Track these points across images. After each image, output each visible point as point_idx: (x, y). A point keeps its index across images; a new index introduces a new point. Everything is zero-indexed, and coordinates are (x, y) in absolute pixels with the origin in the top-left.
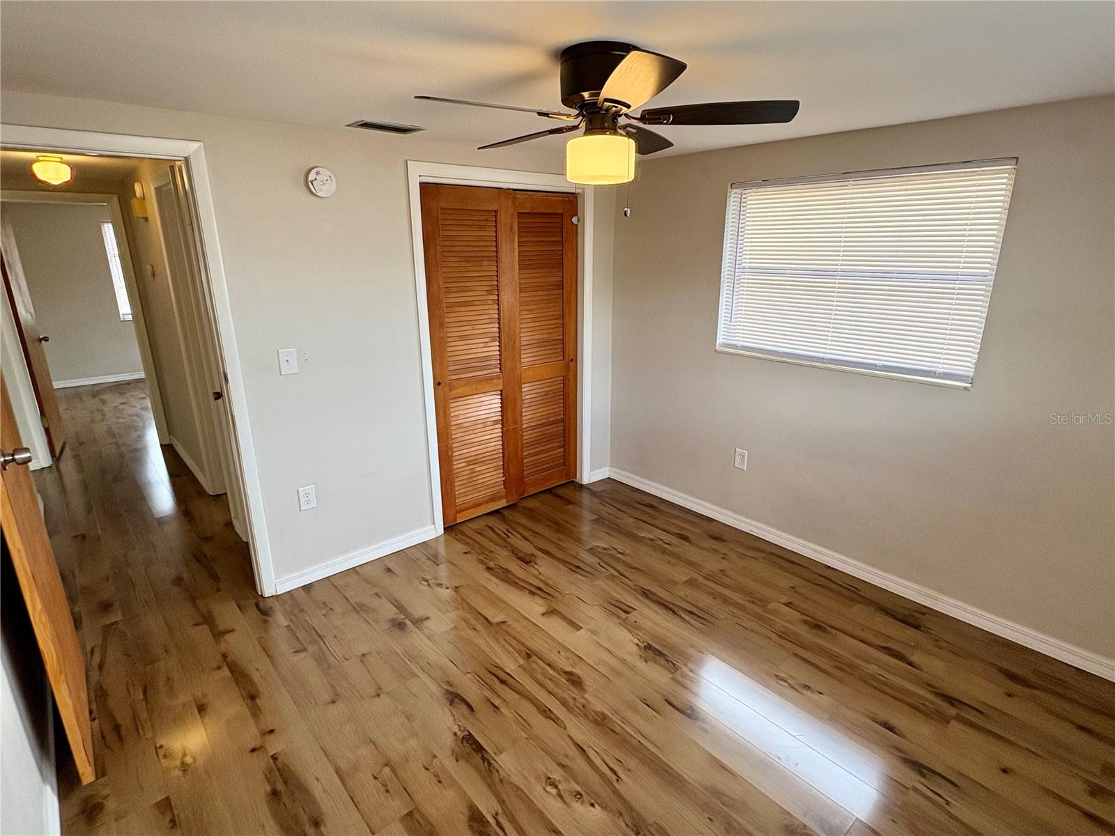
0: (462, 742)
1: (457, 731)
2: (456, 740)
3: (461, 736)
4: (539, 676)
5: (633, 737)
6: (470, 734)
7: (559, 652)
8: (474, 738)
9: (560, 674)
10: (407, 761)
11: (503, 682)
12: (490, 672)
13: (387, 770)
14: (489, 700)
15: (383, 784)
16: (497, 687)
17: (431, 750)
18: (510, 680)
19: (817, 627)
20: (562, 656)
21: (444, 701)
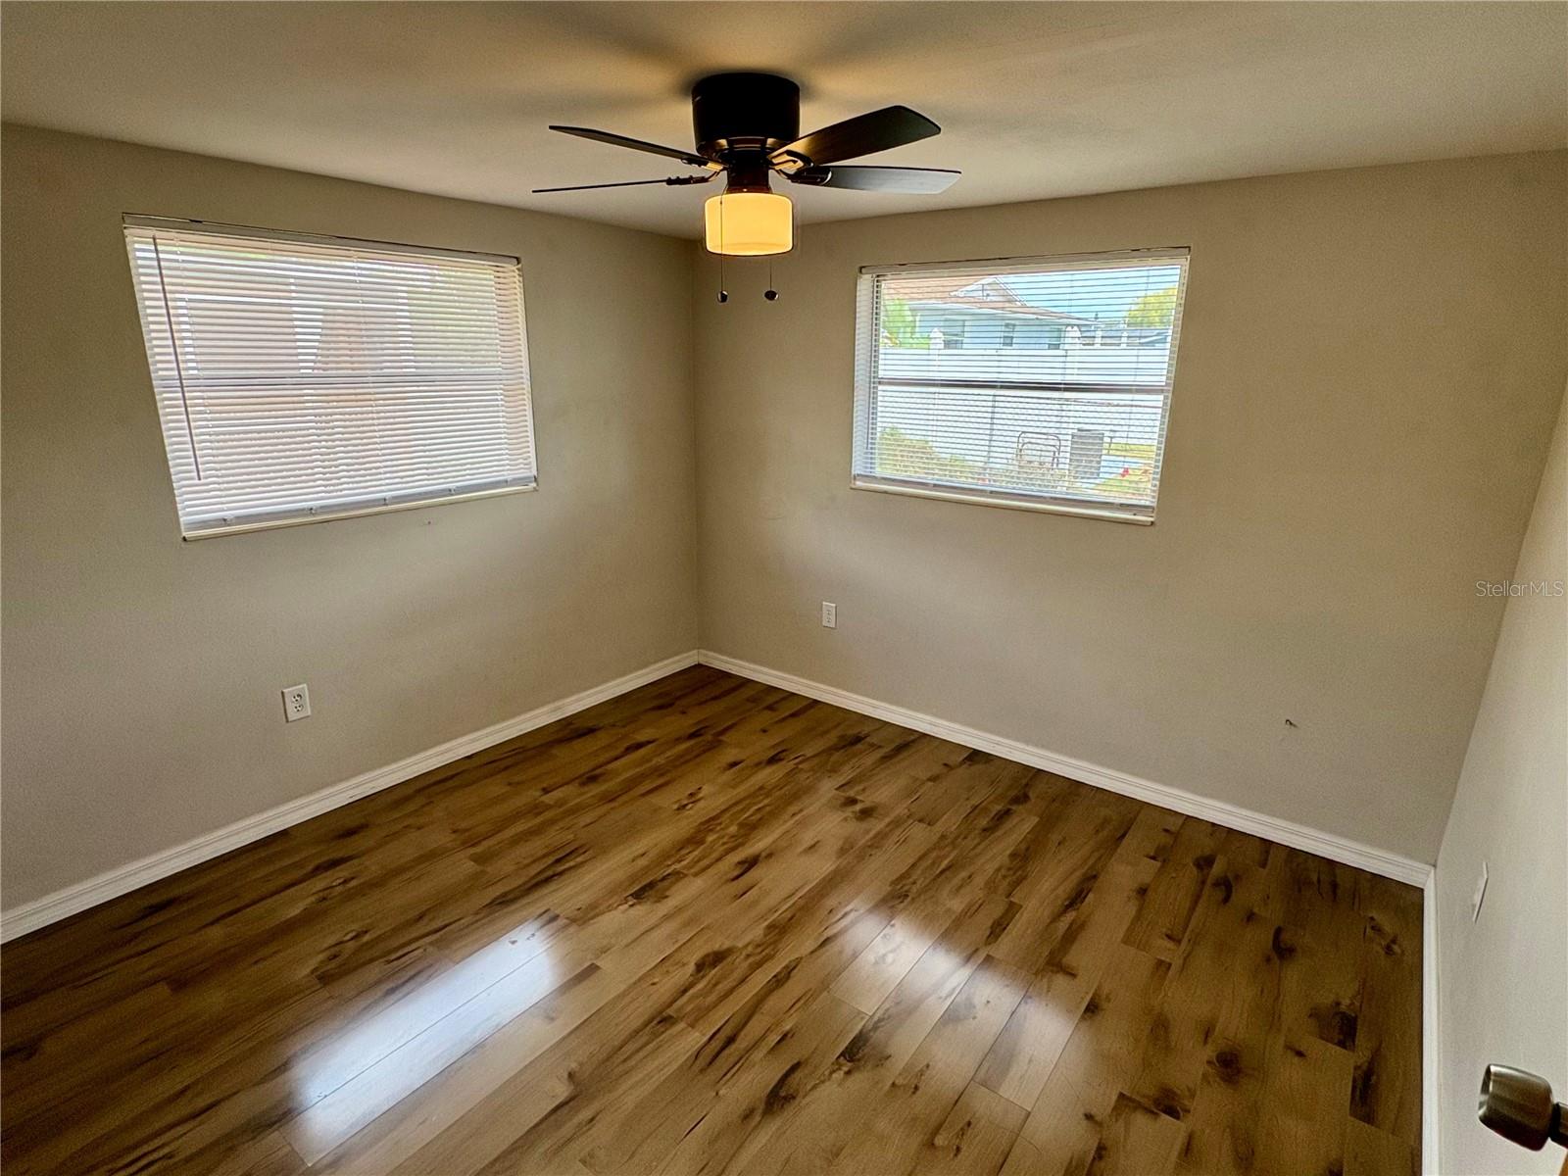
0: (859, 1060)
1: (842, 1073)
2: (858, 1068)
3: (849, 1064)
4: (712, 998)
5: (794, 904)
6: (842, 1054)
7: (654, 984)
8: (846, 1048)
9: (703, 977)
10: (915, 1119)
11: (731, 1040)
12: (710, 1063)
13: (939, 1141)
14: (773, 1049)
15: (963, 1134)
16: (743, 1046)
17: (885, 1095)
18: (727, 1031)
19: (592, 779)
20: (661, 981)
21: (790, 1110)
